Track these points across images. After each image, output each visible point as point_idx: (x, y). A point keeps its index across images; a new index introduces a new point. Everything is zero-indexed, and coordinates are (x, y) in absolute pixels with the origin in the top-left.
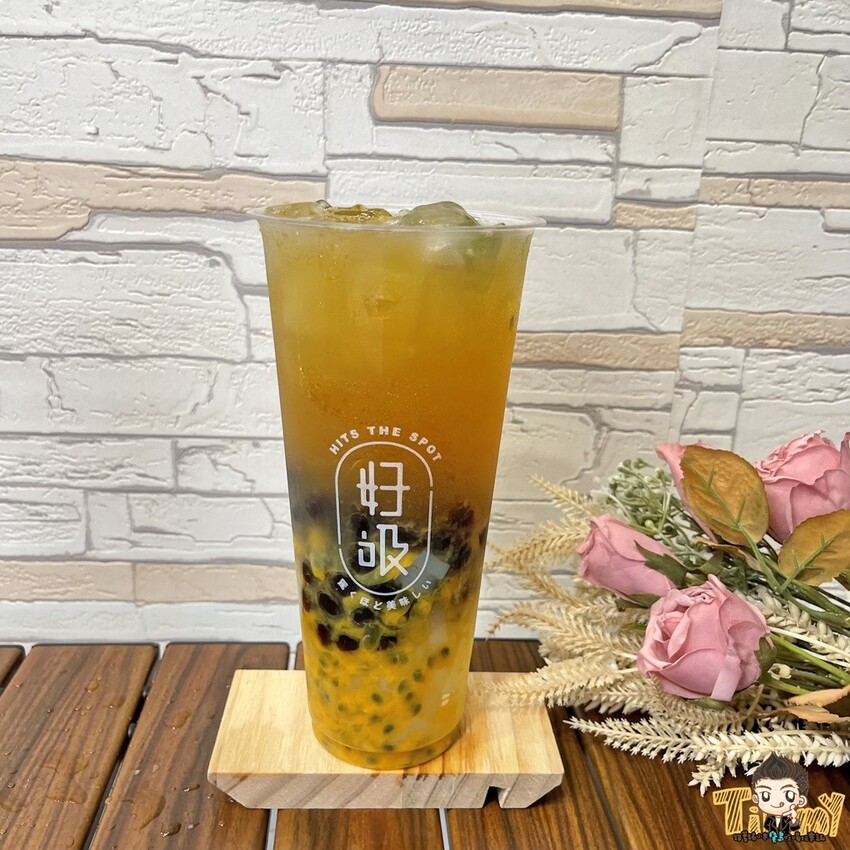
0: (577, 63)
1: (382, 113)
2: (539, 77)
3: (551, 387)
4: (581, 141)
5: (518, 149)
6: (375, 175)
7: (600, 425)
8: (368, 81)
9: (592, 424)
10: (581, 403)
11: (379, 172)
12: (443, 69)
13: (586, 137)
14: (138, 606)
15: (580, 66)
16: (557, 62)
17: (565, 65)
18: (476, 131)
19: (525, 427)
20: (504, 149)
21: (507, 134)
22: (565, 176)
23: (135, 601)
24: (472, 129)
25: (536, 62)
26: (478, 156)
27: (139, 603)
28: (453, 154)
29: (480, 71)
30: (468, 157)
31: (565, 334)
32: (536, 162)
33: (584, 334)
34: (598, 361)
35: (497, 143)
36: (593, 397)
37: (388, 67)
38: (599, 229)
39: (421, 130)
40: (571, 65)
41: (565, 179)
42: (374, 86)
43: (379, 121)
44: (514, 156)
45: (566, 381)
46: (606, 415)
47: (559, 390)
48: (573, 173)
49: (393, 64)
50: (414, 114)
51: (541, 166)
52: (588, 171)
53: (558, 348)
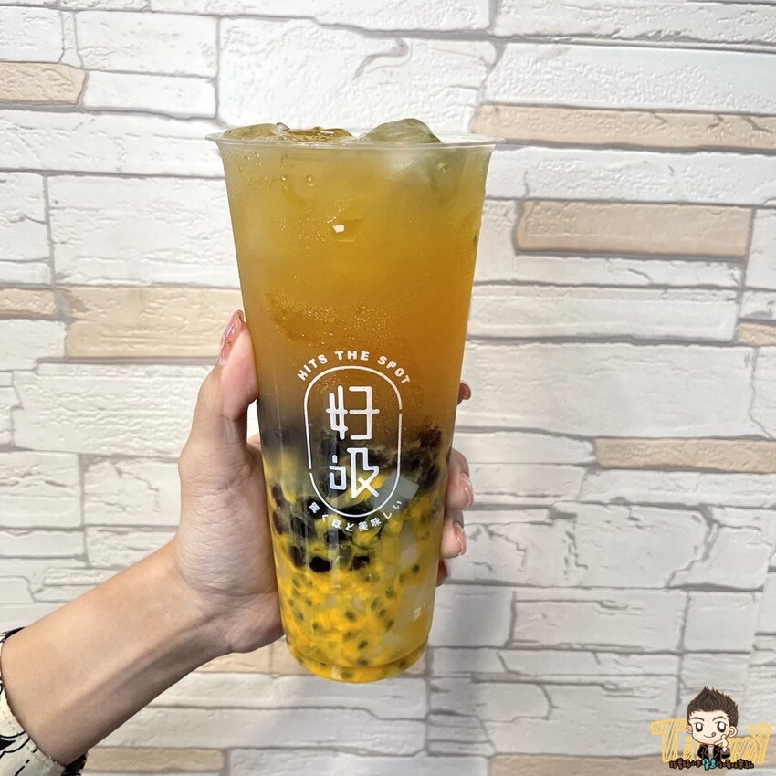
0: (711, 197)
1: (524, 244)
2: (674, 210)
3: (667, 488)
4: (709, 268)
5: (650, 275)
6: (514, 300)
7: (711, 522)
8: (512, 216)
9: (704, 522)
10: (694, 503)
11: (517, 297)
12: (583, 204)
13: (714, 264)
14: (275, 678)
15: (713, 200)
16: (691, 197)
17: (699, 200)
18: (611, 260)
19: (640, 524)
20: (636, 275)
21: (640, 262)
22: (693, 300)
23: (271, 673)
24: (607, 258)
25: (671, 197)
26: (612, 282)
27: (275, 675)
28: (588, 280)
29: (619, 206)
30: (602, 282)
31: (683, 442)
32: (666, 287)
33: (701, 441)
34: (713, 465)
35: (630, 270)
36: (706, 497)
37: (531, 203)
38: (721, 346)
39: (559, 259)
40: (705, 200)
41: (692, 302)
42: (518, 220)
43: (520, 251)
44: (644, 281)
45: (681, 483)
46: (717, 514)
47: (674, 490)
48: (699, 297)
49: (537, 200)
50: (554, 245)
51: (670, 291)
52: (714, 295)
53: (676, 453)
